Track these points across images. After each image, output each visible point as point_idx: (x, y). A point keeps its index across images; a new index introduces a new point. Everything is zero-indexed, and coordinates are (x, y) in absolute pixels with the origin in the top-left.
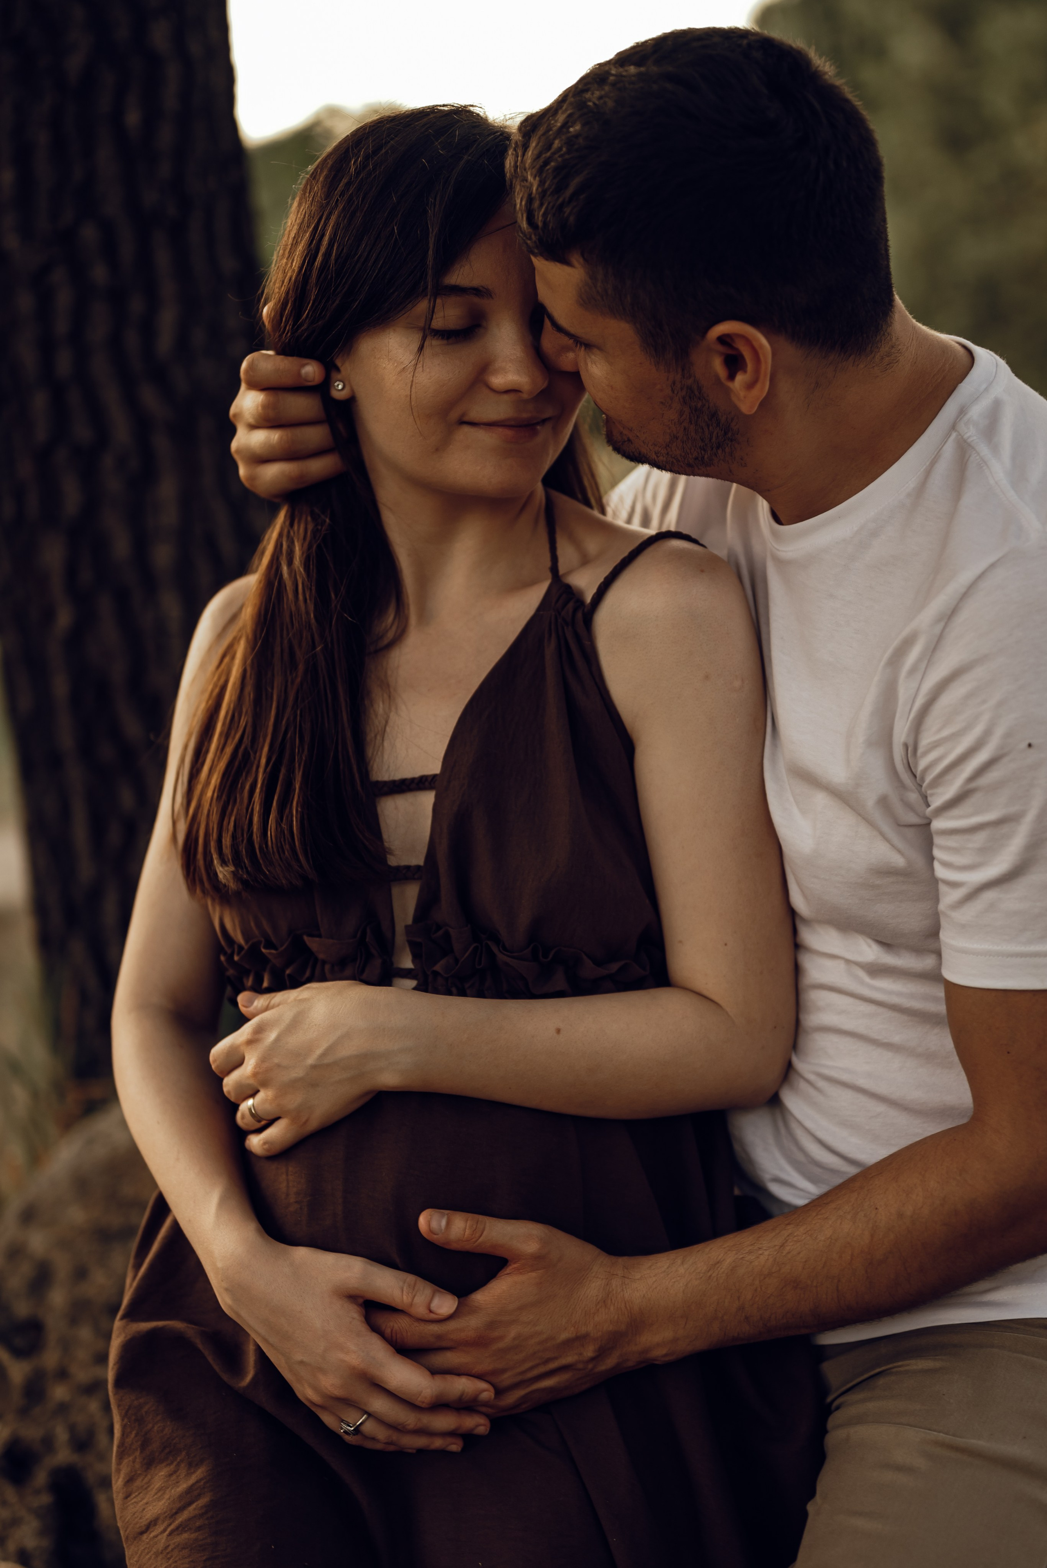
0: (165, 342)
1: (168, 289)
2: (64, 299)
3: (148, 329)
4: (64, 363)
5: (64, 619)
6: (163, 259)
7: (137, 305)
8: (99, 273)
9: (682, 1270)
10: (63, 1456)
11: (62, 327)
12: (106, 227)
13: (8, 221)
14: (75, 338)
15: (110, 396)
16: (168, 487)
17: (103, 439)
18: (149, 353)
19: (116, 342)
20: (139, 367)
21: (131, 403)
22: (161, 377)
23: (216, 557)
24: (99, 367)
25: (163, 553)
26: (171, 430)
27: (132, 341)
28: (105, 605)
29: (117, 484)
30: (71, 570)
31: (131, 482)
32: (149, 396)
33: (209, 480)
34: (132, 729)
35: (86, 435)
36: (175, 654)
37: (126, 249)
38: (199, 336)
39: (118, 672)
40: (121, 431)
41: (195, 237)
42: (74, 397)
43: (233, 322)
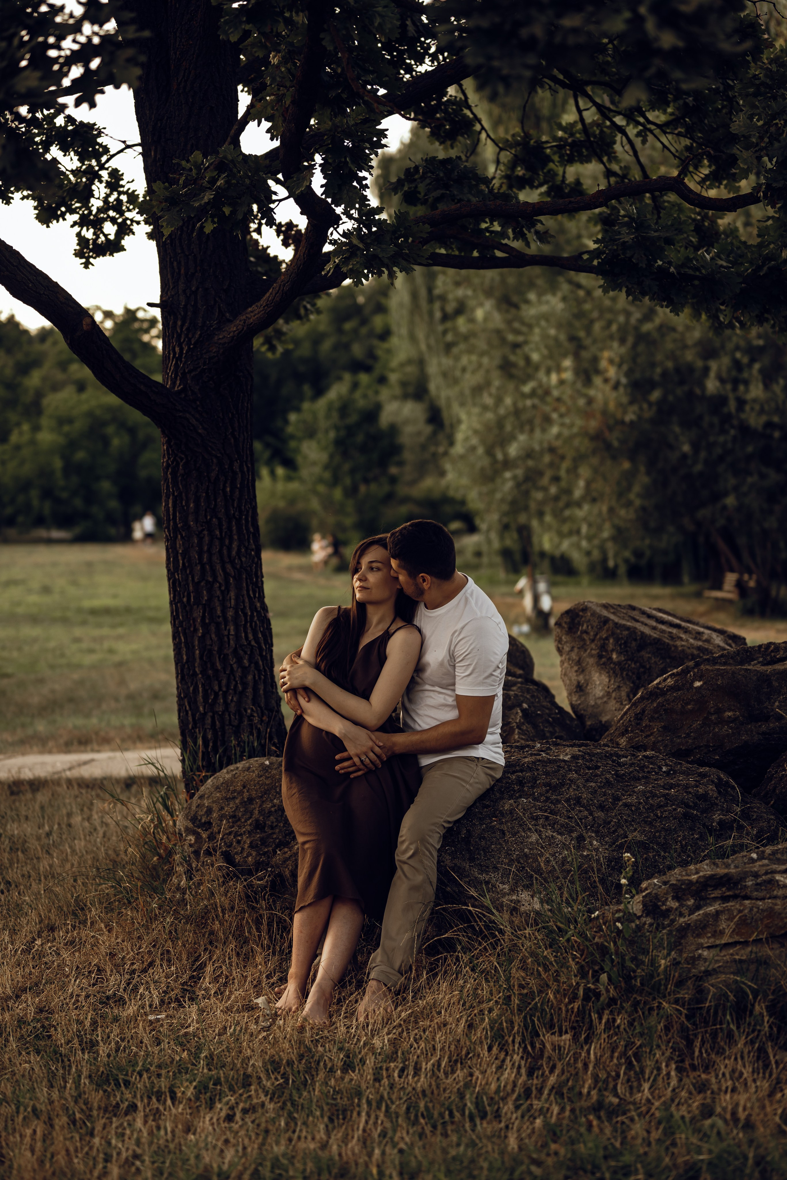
0: (234, 553)
1: (236, 537)
2: (207, 539)
3: (230, 549)
4: (205, 558)
6: (234, 529)
7: (227, 542)
8: (218, 533)
11: (206, 548)
12: (219, 520)
13: (191, 518)
14: (209, 551)
15: (218, 567)
16: (232, 594)
17: (215, 580)
18: (229, 555)
19: (220, 552)
20: (226, 559)
21: (224, 569)
22: (232, 562)
23: (245, 615)
24: (215, 559)
25: (230, 613)
26: (234, 578)
27: (225, 552)
28: (213, 628)
29: (218, 593)
30: (203, 618)
31: (222, 592)
32: (229, 568)
33: (244, 592)
34: (218, 665)
35: (210, 579)
36: (232, 642)
37: (225, 526)
38: (243, 550)
39: (215, 648)
40: (221, 578)
41: (243, 522)
42: (208, 567)
43: (252, 546)
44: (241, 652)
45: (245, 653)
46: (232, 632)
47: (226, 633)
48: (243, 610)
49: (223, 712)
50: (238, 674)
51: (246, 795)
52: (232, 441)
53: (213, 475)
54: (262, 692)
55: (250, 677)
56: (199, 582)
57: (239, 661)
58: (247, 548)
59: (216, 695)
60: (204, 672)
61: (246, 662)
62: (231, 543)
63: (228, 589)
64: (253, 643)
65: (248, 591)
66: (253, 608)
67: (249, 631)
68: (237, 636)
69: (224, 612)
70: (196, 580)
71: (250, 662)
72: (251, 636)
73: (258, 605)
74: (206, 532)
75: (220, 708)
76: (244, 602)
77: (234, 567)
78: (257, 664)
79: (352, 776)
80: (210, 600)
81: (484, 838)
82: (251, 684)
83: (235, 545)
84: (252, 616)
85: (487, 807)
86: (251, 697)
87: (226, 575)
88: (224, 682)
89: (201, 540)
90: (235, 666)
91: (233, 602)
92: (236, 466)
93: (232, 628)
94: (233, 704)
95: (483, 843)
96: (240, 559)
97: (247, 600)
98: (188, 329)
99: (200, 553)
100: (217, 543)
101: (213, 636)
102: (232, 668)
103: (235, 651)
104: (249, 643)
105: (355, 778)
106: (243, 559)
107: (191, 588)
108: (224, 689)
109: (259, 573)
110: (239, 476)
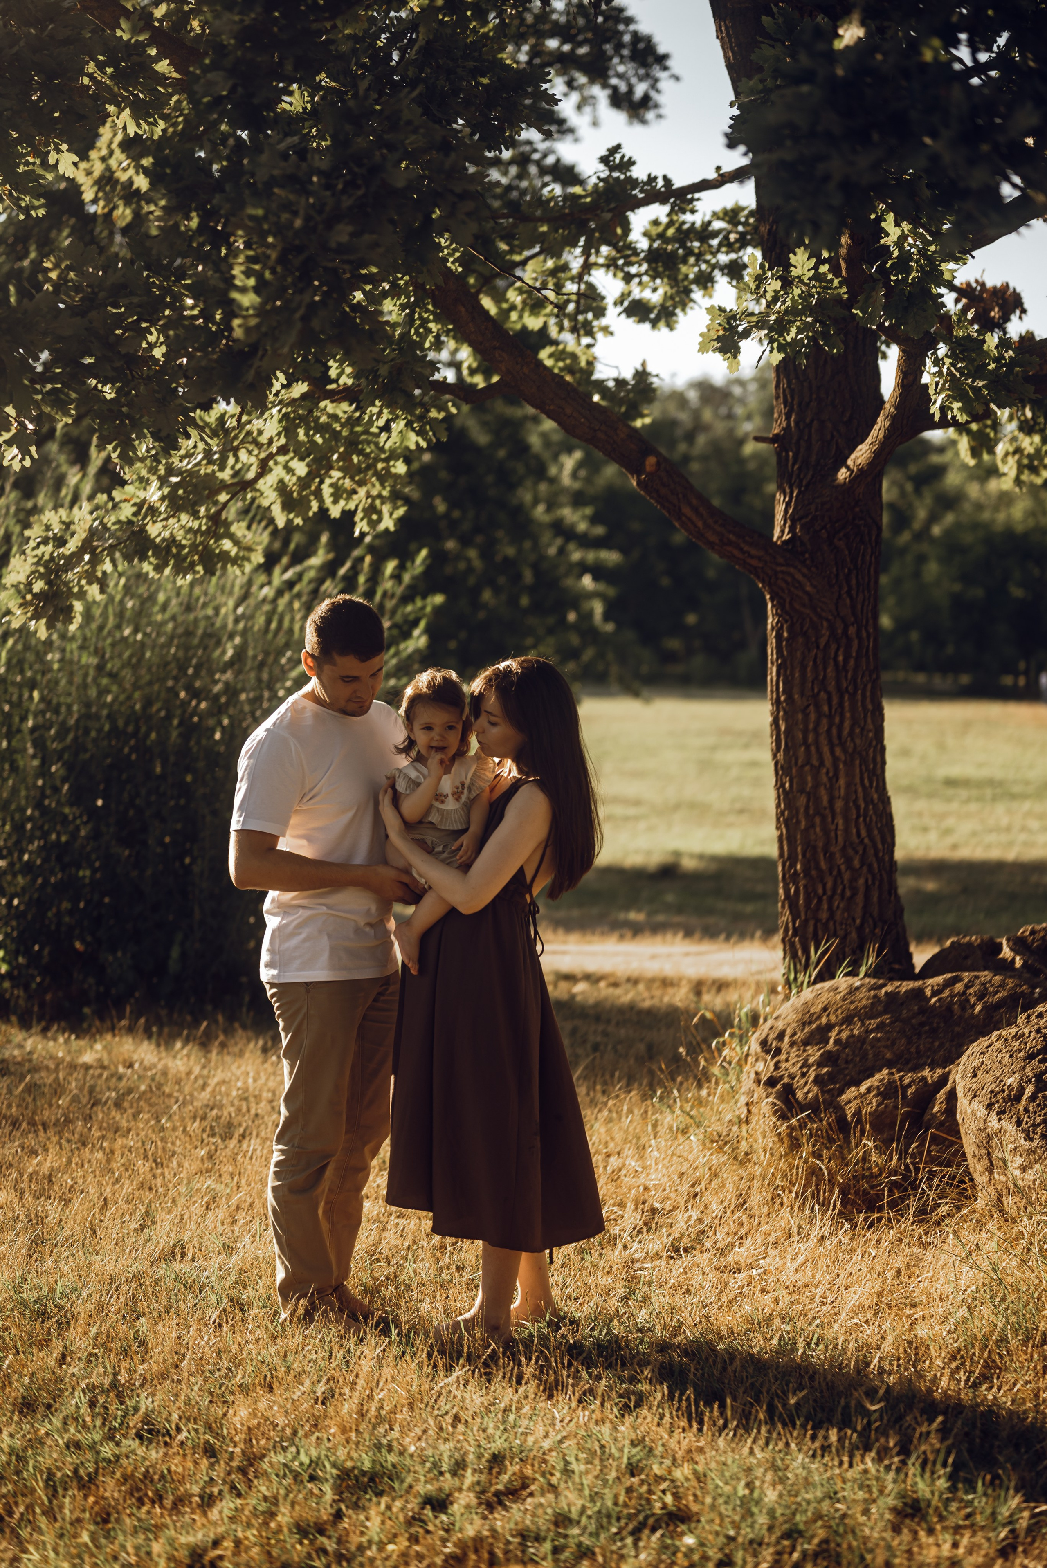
0: (846, 732)
1: (848, 715)
2: (813, 717)
3: (840, 728)
4: (811, 738)
5: (803, 825)
6: (847, 704)
7: (837, 720)
8: (826, 708)
10: (786, 1080)
11: (811, 726)
12: (829, 694)
13: (796, 689)
14: (815, 729)
15: (826, 750)
16: (842, 782)
17: (822, 763)
18: (839, 736)
19: (829, 731)
20: (836, 741)
21: (832, 752)
22: (842, 744)
23: (858, 807)
24: (823, 739)
25: (839, 805)
26: (845, 763)
27: (834, 731)
28: (817, 820)
29: (825, 779)
30: (807, 808)
31: (830, 779)
32: (838, 751)
33: (858, 780)
34: (823, 865)
35: (816, 763)
36: (840, 839)
37: (835, 701)
38: (858, 731)
39: (820, 844)
40: (828, 762)
41: (859, 697)
42: (813, 749)
43: (870, 726)
44: (850, 852)
45: (857, 852)
46: (841, 827)
48: (855, 802)
49: (828, 920)
50: (847, 876)
51: (824, 1020)
52: (848, 601)
53: (823, 641)
54: (875, 899)
55: (861, 881)
56: (803, 766)
57: (849, 861)
58: (862, 729)
59: (820, 900)
61: (856, 863)
62: (842, 722)
63: (836, 776)
64: (866, 841)
65: (862, 779)
66: (868, 801)
67: (862, 826)
68: (847, 831)
69: (831, 801)
70: (800, 762)
71: (862, 864)
72: (863, 833)
73: (875, 796)
74: (812, 708)
75: (824, 915)
76: (856, 792)
77: (845, 751)
78: (870, 866)
80: (817, 785)
82: (862, 890)
83: (847, 724)
84: (866, 809)
86: (861, 905)
87: (835, 760)
88: (829, 885)
89: (806, 716)
90: (843, 867)
91: (842, 791)
92: (852, 630)
93: (841, 822)
94: (839, 912)
96: (852, 740)
97: (860, 790)
98: (799, 469)
99: (805, 732)
100: (825, 722)
101: (818, 829)
102: (839, 870)
103: (844, 849)
104: (862, 841)
106: (858, 741)
107: (794, 772)
108: (829, 893)
109: (879, 759)
110: (856, 643)
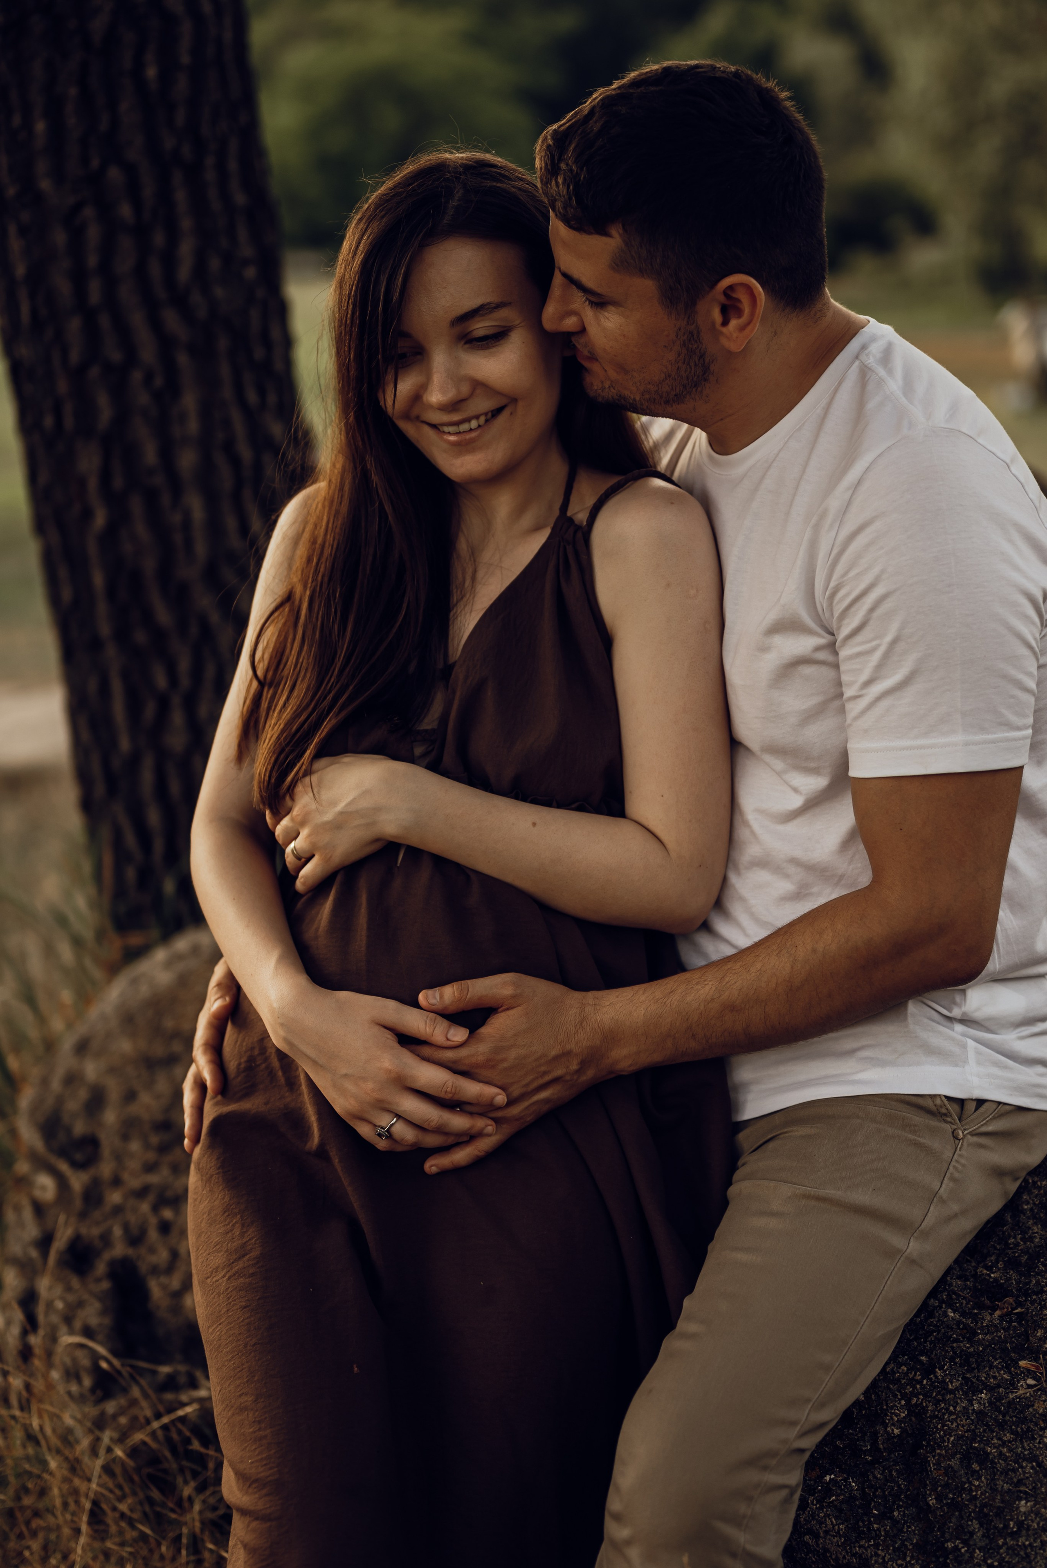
0: (184, 273)
1: (185, 224)
2: (93, 234)
3: (169, 261)
4: (95, 292)
5: (100, 519)
6: (179, 195)
7: (159, 239)
8: (126, 211)
9: (643, 998)
11: (92, 261)
12: (130, 171)
13: (42, 166)
14: (104, 269)
15: (137, 320)
16: (190, 401)
17: (131, 356)
18: (169, 282)
19: (141, 272)
20: (161, 295)
21: (156, 324)
22: (179, 303)
23: (235, 461)
24: (127, 293)
25: (187, 459)
26: (190, 349)
27: (155, 269)
28: (136, 506)
29: (143, 399)
30: (105, 476)
31: (157, 396)
32: (171, 319)
33: (227, 393)
34: (164, 616)
35: (116, 356)
36: (201, 548)
37: (148, 191)
38: (215, 264)
39: (149, 565)
40: (148, 353)
41: (210, 175)
42: (105, 321)
43: (247, 250)
47: (177, 518)
48: (229, 447)
53: (98, 26)
56: (84, 367)
58: (227, 258)
60: (122, 635)
62: (172, 241)
63: (173, 387)
65: (238, 390)
68: (214, 526)
70: (74, 362)
74: (89, 212)
76: (227, 424)
77: (186, 319)
79: (432, 1165)
81: (984, 1458)
83: (185, 249)
85: (997, 1292)
87: (165, 343)
89: (77, 235)
91: (193, 426)
95: (980, 1484)
96: (205, 290)
99: (79, 278)
100: (126, 245)
101: (140, 529)
105: (444, 1173)
106: (219, 292)
107: (62, 386)
108: (185, 682)
109: (275, 334)
110: (186, 28)
